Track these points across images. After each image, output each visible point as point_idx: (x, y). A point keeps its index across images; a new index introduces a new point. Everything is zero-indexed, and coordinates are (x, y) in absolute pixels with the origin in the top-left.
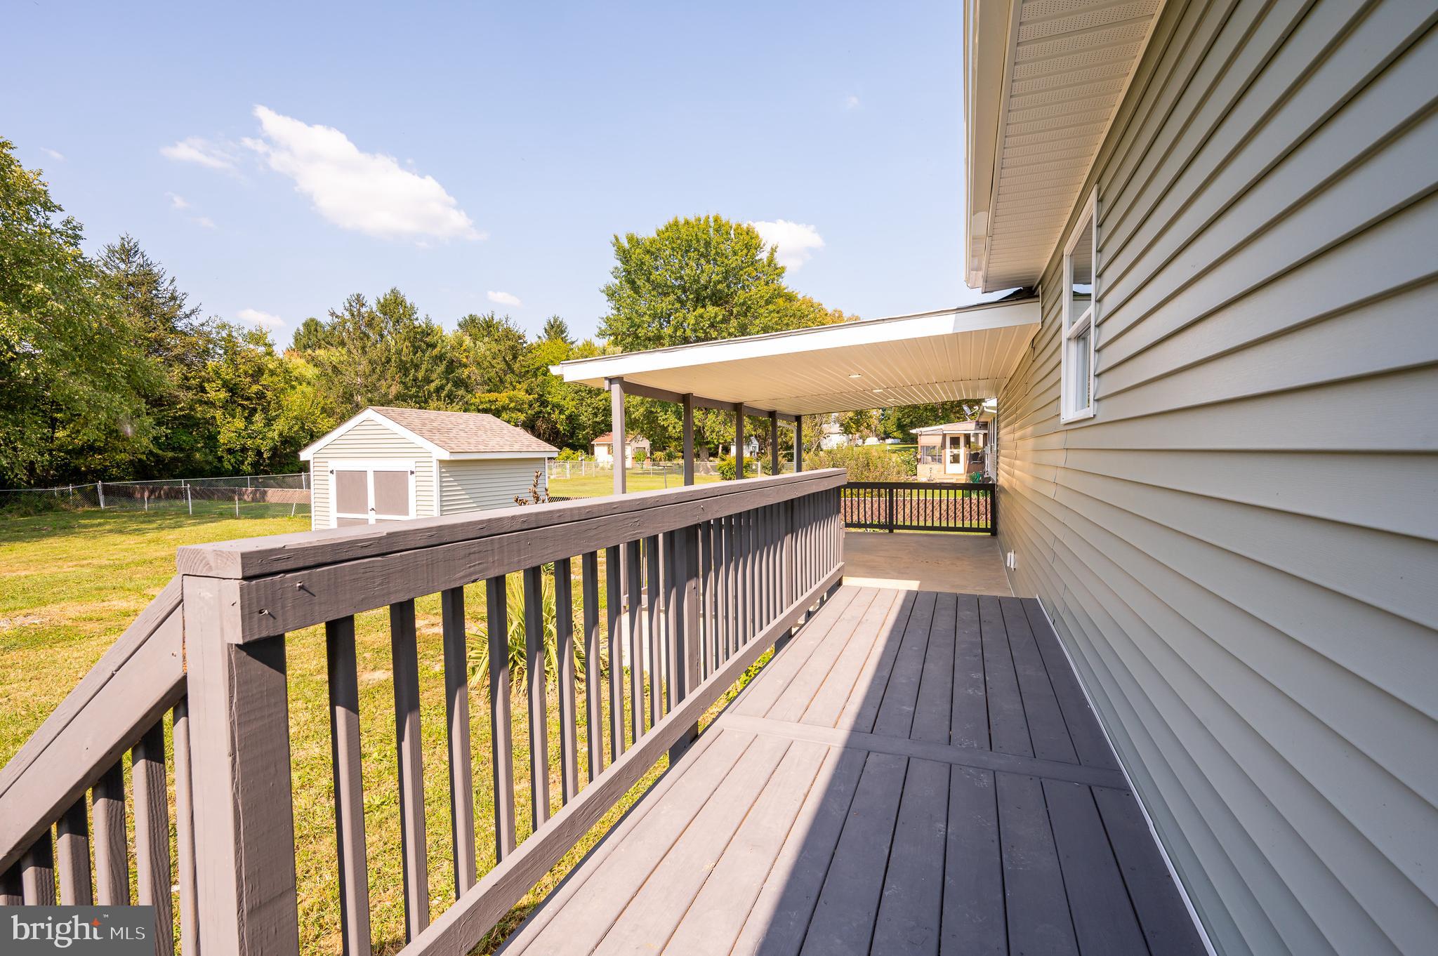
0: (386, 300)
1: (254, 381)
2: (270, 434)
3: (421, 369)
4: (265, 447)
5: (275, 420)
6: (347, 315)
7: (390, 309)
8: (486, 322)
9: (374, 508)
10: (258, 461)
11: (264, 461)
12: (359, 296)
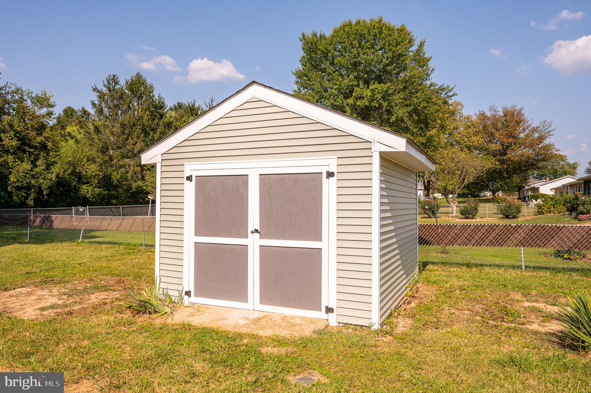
0: (132, 80)
1: (38, 134)
2: (49, 176)
3: (157, 131)
4: (45, 184)
5: (53, 165)
6: (105, 90)
7: (136, 88)
8: (190, 107)
9: (258, 228)
10: (39, 197)
11: (43, 197)
12: (114, 76)
